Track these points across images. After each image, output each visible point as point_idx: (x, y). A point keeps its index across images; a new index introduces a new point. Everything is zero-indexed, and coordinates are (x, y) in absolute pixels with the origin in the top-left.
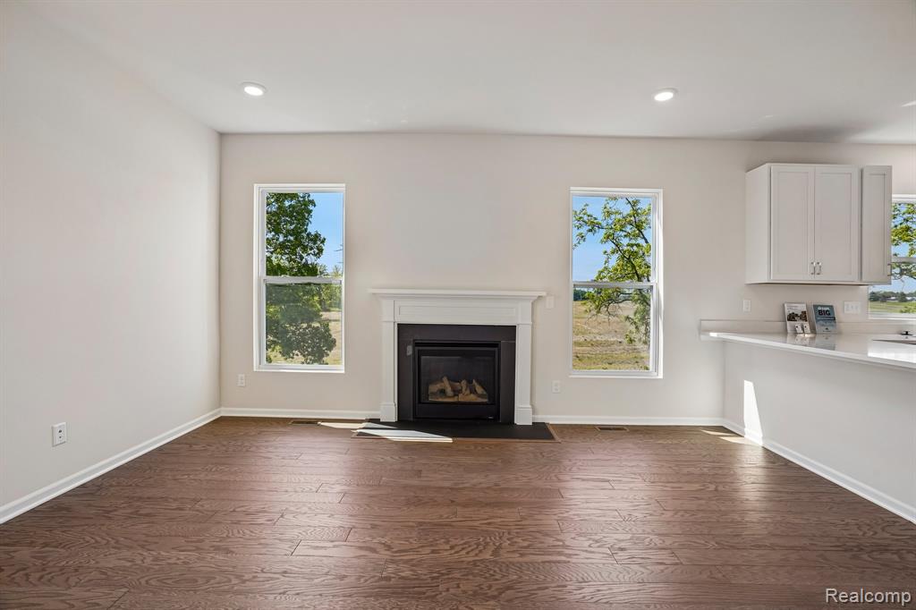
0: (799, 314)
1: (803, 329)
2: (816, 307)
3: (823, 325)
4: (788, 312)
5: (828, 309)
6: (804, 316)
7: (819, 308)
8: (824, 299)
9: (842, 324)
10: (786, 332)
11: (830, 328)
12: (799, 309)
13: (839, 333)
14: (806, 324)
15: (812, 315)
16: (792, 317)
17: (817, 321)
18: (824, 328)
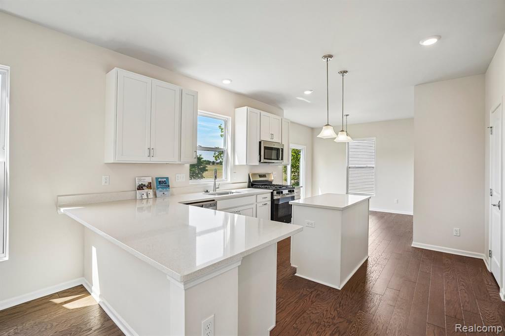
0: (146, 184)
1: (147, 196)
2: (157, 179)
3: (161, 191)
4: (138, 183)
5: (165, 180)
6: (149, 186)
7: (160, 180)
8: (162, 173)
9: (173, 189)
10: (136, 199)
11: (166, 193)
12: (146, 181)
13: (172, 195)
14: (151, 192)
15: (154, 184)
16: (141, 187)
17: (158, 188)
18: (162, 193)
